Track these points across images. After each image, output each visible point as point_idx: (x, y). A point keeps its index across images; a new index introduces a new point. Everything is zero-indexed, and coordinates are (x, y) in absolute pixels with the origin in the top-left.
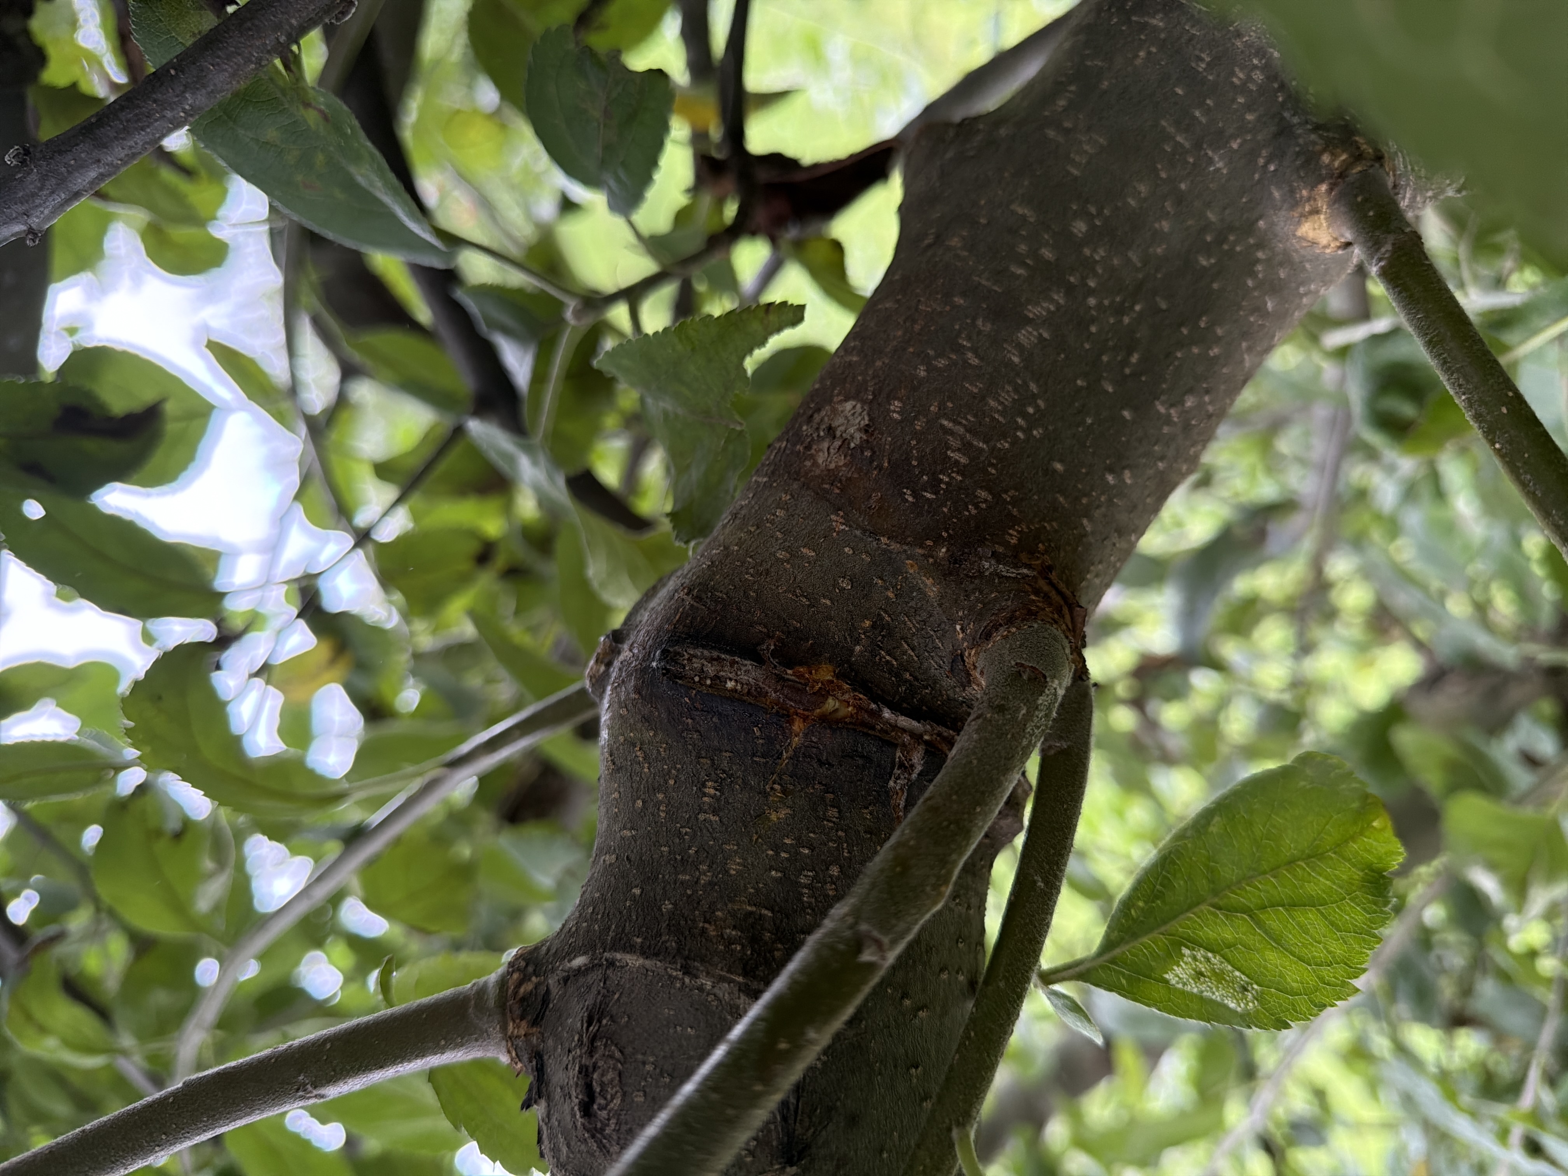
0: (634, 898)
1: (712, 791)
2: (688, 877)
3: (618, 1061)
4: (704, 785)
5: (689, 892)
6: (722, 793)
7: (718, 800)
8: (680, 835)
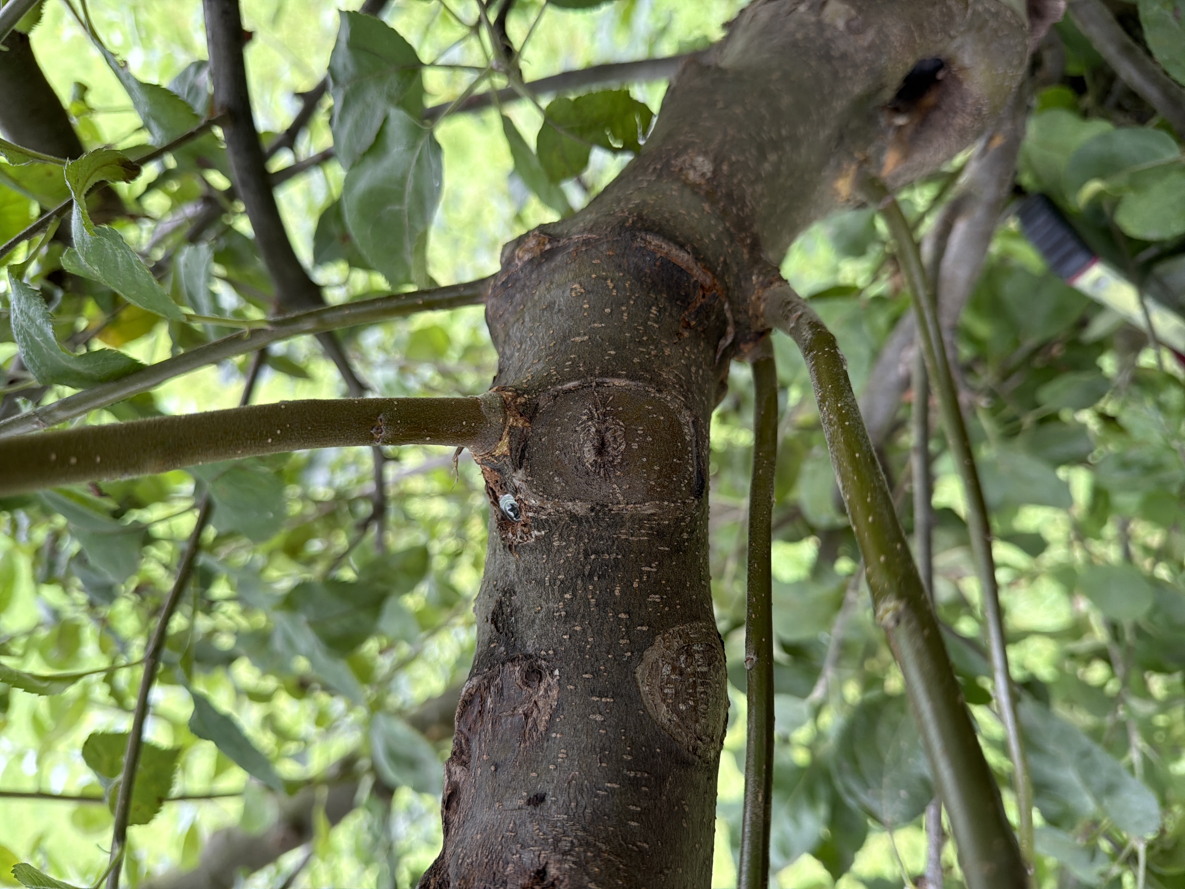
0: (610, 355)
1: (655, 312)
2: (644, 350)
3: (622, 426)
4: (650, 308)
5: (647, 357)
6: (660, 315)
7: (658, 317)
8: (638, 330)
